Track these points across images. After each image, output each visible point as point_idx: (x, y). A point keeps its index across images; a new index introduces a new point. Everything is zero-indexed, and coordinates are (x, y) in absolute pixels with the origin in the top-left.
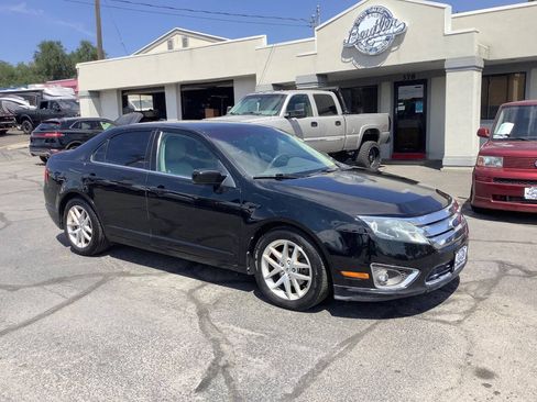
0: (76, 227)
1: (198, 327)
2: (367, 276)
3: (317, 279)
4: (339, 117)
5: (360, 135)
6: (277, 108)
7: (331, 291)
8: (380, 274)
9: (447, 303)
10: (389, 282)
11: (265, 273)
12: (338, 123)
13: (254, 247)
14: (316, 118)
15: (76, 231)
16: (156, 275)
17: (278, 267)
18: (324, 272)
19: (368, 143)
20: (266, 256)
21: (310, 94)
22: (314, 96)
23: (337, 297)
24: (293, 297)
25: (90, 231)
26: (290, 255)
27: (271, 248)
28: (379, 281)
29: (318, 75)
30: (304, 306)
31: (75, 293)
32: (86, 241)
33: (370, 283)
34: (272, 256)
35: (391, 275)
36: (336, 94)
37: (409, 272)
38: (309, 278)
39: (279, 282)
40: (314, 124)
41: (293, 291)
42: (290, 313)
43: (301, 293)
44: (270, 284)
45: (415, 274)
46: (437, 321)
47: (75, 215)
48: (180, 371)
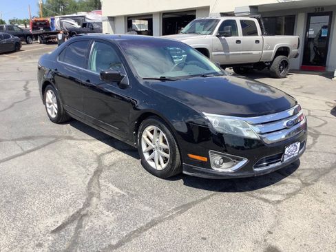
0: (50, 104)
1: (87, 183)
2: (206, 159)
4: (259, 37)
5: (274, 51)
6: (212, 30)
7: (181, 167)
8: (216, 159)
9: (277, 185)
10: (222, 166)
11: (144, 148)
12: (257, 42)
13: (138, 129)
14: (241, 37)
15: (50, 107)
16: (89, 140)
17: (152, 146)
19: (280, 58)
20: (144, 136)
21: (238, 20)
22: (241, 21)
23: (185, 172)
24: (159, 168)
25: (57, 107)
28: (215, 164)
29: (251, 7)
30: (165, 175)
31: (32, 147)
32: (55, 113)
33: (207, 165)
34: (148, 137)
35: (225, 160)
38: (168, 156)
39: (152, 156)
40: (238, 42)
41: (159, 163)
42: (155, 179)
43: (164, 166)
44: (147, 156)
45: (245, 161)
46: (261, 199)
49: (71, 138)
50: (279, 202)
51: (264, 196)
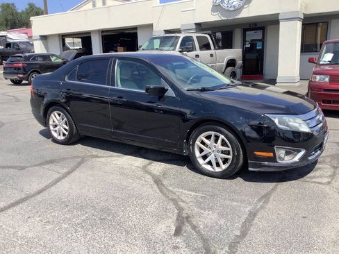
0: (56, 126)
2: (272, 154)
3: (236, 158)
4: (212, 51)
5: (225, 63)
6: (174, 45)
7: (246, 165)
8: (281, 153)
10: (286, 158)
11: (197, 154)
12: (212, 55)
14: (198, 52)
15: (57, 129)
17: (206, 150)
18: (241, 152)
19: (230, 68)
20: (198, 142)
21: (194, 36)
22: (197, 37)
23: (250, 169)
24: (218, 170)
25: (67, 128)
26: (216, 141)
27: (202, 137)
28: (280, 158)
29: (196, 24)
31: (65, 170)
32: (64, 135)
33: (273, 159)
34: (203, 143)
35: (287, 153)
36: (210, 36)
37: (299, 151)
38: (230, 157)
39: (207, 160)
40: (197, 56)
41: (218, 165)
43: (224, 167)
46: (315, 182)
47: (55, 118)
48: (158, 222)
49: (97, 157)
50: (329, 183)
51: (314, 180)
